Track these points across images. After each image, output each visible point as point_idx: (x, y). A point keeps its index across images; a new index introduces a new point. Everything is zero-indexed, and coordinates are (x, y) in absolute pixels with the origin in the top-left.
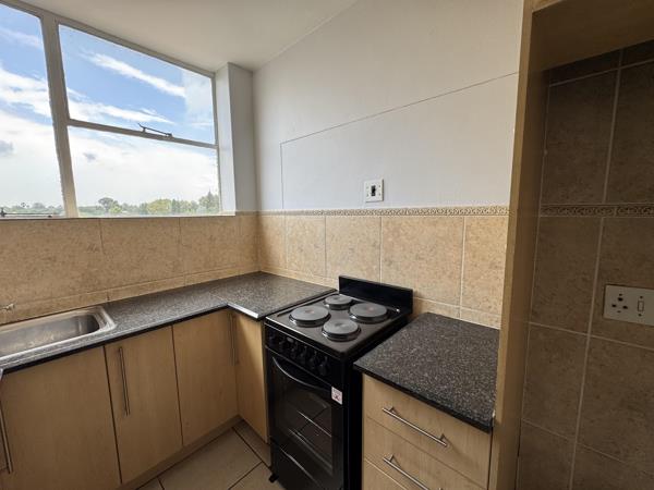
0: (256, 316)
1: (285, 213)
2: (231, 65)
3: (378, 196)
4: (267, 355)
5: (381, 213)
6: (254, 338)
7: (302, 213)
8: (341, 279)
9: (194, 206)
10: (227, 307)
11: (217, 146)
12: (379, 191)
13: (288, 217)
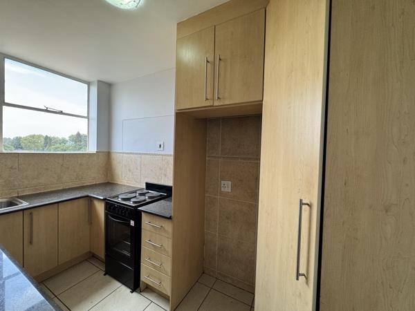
0: (102, 198)
1: (123, 153)
2: (99, 81)
3: (162, 148)
4: (106, 215)
5: (162, 155)
6: (100, 208)
7: (131, 153)
8: (147, 184)
9: (64, 141)
10: (88, 196)
11: (88, 117)
12: (162, 146)
13: (125, 155)
